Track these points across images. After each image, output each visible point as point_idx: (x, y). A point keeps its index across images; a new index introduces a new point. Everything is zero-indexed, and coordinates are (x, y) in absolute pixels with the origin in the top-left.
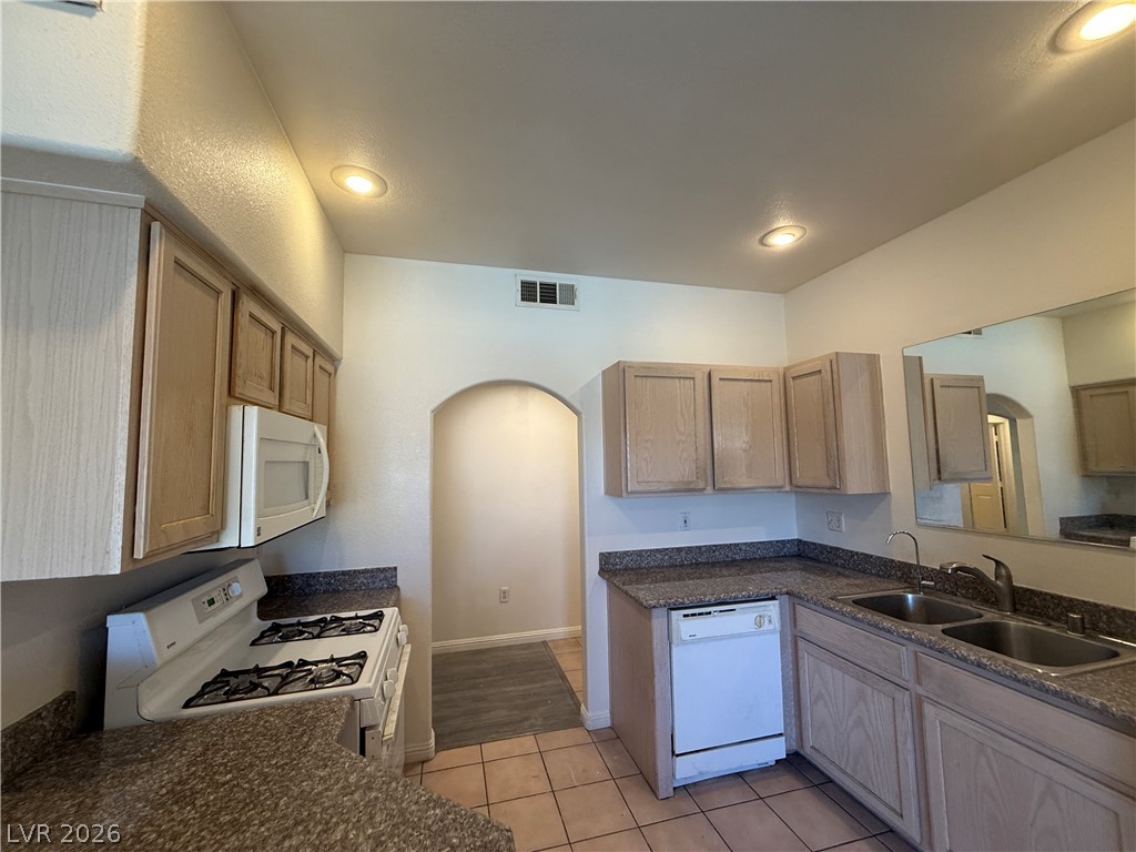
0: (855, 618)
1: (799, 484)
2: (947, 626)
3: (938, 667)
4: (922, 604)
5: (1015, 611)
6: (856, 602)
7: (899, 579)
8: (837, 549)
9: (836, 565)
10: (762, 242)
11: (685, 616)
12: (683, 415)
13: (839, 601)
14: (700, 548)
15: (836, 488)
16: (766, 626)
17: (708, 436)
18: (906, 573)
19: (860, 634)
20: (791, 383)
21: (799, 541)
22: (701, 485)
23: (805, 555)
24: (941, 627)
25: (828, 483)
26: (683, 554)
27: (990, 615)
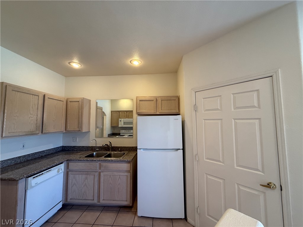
0: (87, 160)
1: (69, 130)
2: (104, 156)
3: (104, 164)
4: (96, 154)
5: (112, 151)
6: (86, 157)
7: (90, 150)
8: (75, 146)
9: (74, 150)
10: (69, 63)
11: (33, 178)
12: (33, 108)
13: (82, 158)
14: (29, 155)
15: (80, 131)
16: (60, 171)
17: (42, 116)
18: (93, 149)
19: (88, 164)
20: (69, 103)
21: (63, 146)
22: (37, 132)
23: (65, 150)
24: (103, 157)
25: (78, 129)
26: (21, 158)
27: (109, 153)
